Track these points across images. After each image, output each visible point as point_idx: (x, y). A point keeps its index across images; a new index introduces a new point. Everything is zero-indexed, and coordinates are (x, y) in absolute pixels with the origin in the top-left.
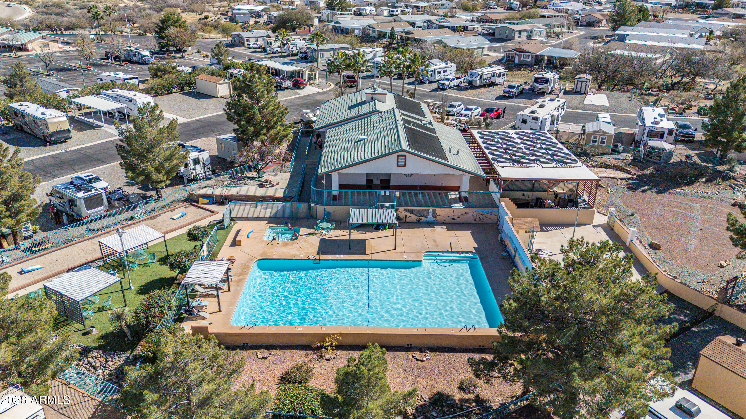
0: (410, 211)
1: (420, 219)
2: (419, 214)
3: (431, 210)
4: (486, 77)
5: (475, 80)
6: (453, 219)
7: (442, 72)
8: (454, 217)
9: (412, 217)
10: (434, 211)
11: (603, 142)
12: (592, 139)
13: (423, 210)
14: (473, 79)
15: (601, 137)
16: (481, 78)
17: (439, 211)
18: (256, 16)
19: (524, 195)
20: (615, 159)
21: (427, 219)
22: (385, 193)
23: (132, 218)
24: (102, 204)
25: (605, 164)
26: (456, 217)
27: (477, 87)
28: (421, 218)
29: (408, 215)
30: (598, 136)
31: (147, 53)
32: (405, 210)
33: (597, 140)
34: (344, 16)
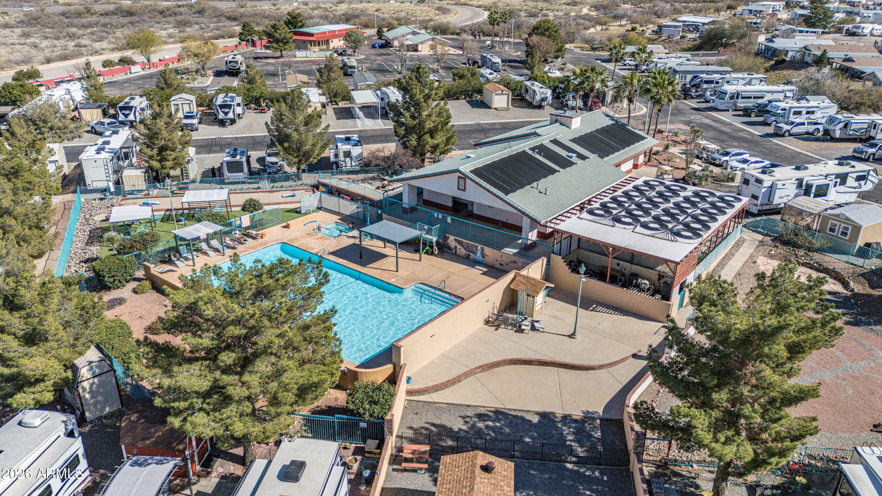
0: (460, 243)
1: (469, 255)
2: (467, 248)
3: (479, 248)
4: (853, 127)
5: (833, 128)
6: (501, 265)
7: (804, 112)
8: (502, 263)
9: (462, 251)
10: (482, 249)
11: (844, 234)
12: (829, 226)
13: (472, 245)
14: (831, 127)
15: (843, 225)
16: (846, 126)
17: (488, 251)
18: (694, 30)
19: (618, 264)
20: (847, 262)
21: (476, 257)
22: (438, 215)
23: (259, 188)
24: (242, 171)
25: (820, 265)
26: (504, 264)
27: (833, 140)
28: (471, 254)
29: (459, 247)
30: (838, 224)
31: (498, 60)
32: (455, 240)
33: (837, 228)
34: (809, 34)
